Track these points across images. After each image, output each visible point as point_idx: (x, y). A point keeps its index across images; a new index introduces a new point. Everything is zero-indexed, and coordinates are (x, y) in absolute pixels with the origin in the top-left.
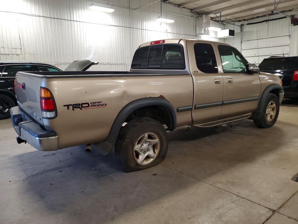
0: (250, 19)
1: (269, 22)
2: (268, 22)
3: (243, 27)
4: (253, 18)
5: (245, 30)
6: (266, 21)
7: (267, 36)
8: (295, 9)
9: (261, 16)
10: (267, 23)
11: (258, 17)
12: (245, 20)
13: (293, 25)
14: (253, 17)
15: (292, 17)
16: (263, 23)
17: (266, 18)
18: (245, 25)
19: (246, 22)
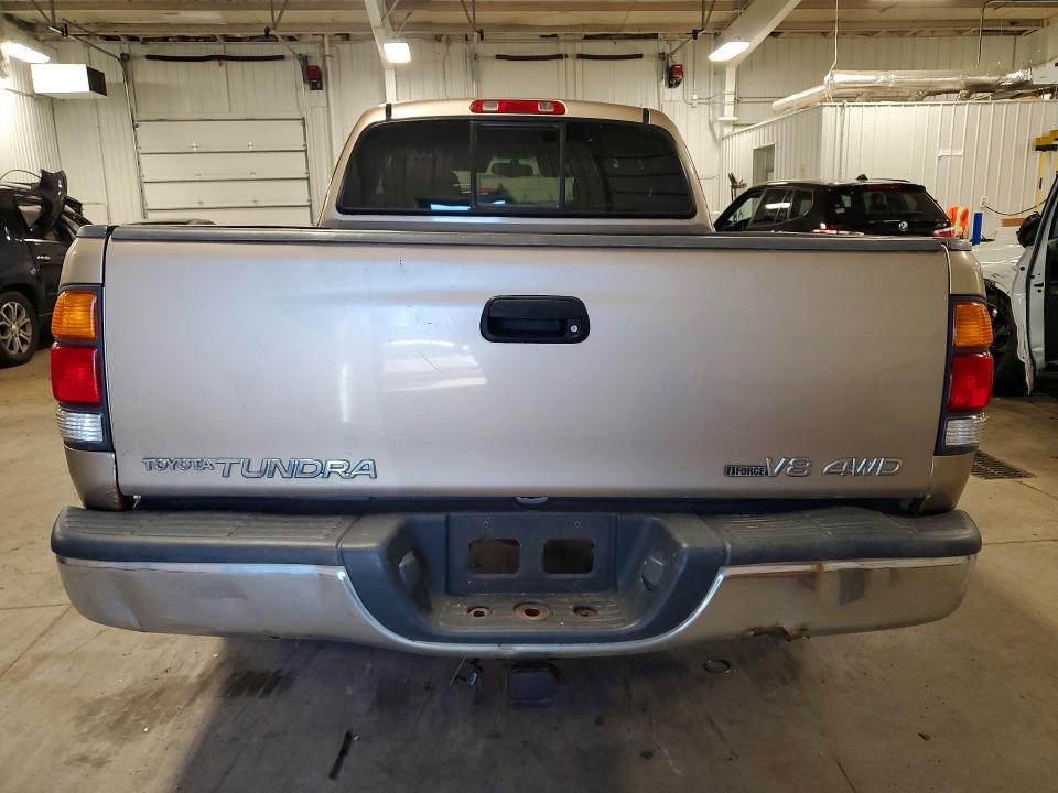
0: (154, 39)
1: (229, 63)
2: (223, 62)
3: (129, 64)
4: (166, 39)
5: (139, 79)
6: (220, 58)
7: (230, 111)
8: (306, 36)
9: (197, 39)
10: (224, 67)
11: (185, 39)
12: (133, 39)
13: (308, 86)
14: (167, 34)
15: (304, 59)
16: (207, 62)
17: (217, 49)
18: (136, 58)
19: (138, 49)
